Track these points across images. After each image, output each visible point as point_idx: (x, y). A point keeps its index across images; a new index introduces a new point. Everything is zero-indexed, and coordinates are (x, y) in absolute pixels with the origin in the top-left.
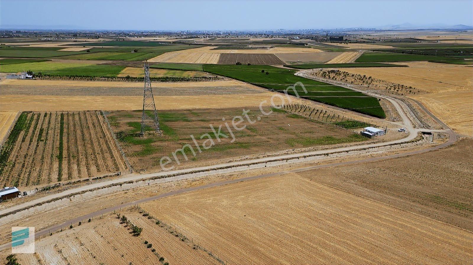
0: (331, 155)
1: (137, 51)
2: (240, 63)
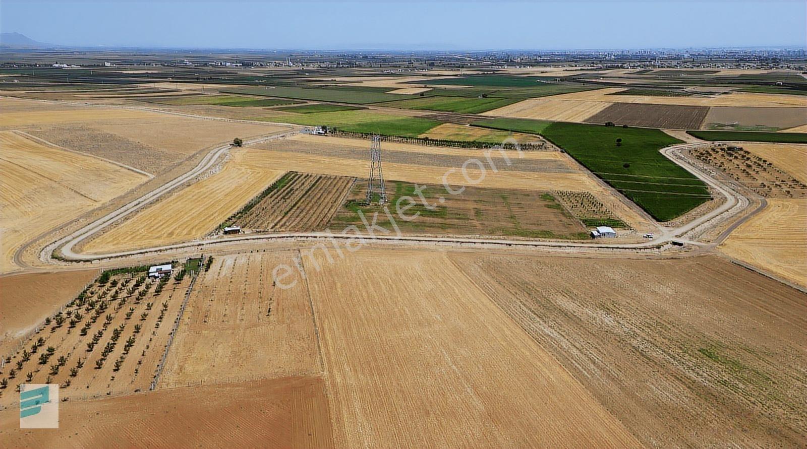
0: (515, 245)
1: (486, 96)
2: (612, 123)
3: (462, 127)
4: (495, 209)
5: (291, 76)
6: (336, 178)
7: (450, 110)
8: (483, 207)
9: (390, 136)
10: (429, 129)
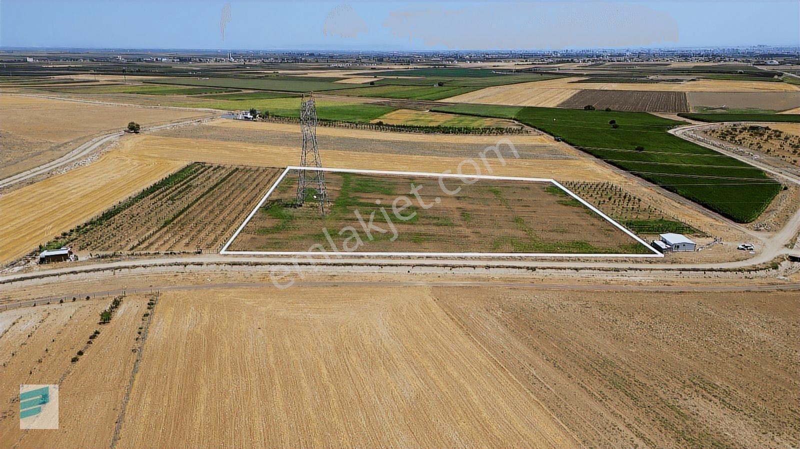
0: (541, 270)
1: (443, 84)
2: (592, 106)
3: (420, 113)
4: (487, 208)
5: (230, 70)
6: (257, 170)
7: (404, 97)
8: (470, 207)
9: (335, 121)
10: (382, 115)
